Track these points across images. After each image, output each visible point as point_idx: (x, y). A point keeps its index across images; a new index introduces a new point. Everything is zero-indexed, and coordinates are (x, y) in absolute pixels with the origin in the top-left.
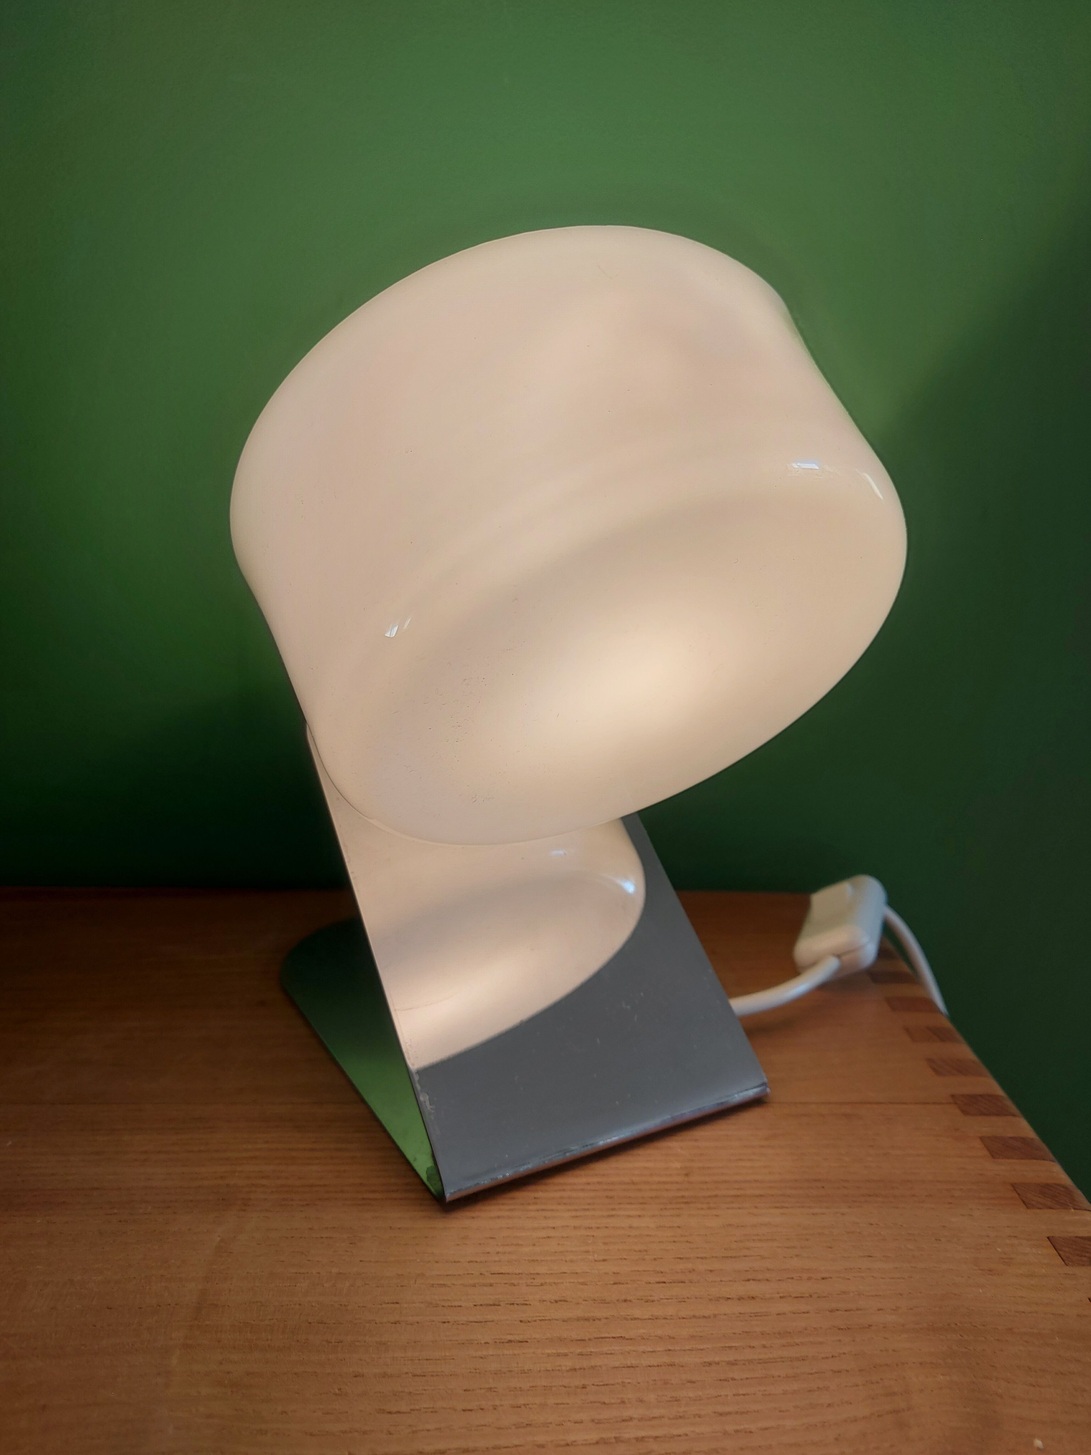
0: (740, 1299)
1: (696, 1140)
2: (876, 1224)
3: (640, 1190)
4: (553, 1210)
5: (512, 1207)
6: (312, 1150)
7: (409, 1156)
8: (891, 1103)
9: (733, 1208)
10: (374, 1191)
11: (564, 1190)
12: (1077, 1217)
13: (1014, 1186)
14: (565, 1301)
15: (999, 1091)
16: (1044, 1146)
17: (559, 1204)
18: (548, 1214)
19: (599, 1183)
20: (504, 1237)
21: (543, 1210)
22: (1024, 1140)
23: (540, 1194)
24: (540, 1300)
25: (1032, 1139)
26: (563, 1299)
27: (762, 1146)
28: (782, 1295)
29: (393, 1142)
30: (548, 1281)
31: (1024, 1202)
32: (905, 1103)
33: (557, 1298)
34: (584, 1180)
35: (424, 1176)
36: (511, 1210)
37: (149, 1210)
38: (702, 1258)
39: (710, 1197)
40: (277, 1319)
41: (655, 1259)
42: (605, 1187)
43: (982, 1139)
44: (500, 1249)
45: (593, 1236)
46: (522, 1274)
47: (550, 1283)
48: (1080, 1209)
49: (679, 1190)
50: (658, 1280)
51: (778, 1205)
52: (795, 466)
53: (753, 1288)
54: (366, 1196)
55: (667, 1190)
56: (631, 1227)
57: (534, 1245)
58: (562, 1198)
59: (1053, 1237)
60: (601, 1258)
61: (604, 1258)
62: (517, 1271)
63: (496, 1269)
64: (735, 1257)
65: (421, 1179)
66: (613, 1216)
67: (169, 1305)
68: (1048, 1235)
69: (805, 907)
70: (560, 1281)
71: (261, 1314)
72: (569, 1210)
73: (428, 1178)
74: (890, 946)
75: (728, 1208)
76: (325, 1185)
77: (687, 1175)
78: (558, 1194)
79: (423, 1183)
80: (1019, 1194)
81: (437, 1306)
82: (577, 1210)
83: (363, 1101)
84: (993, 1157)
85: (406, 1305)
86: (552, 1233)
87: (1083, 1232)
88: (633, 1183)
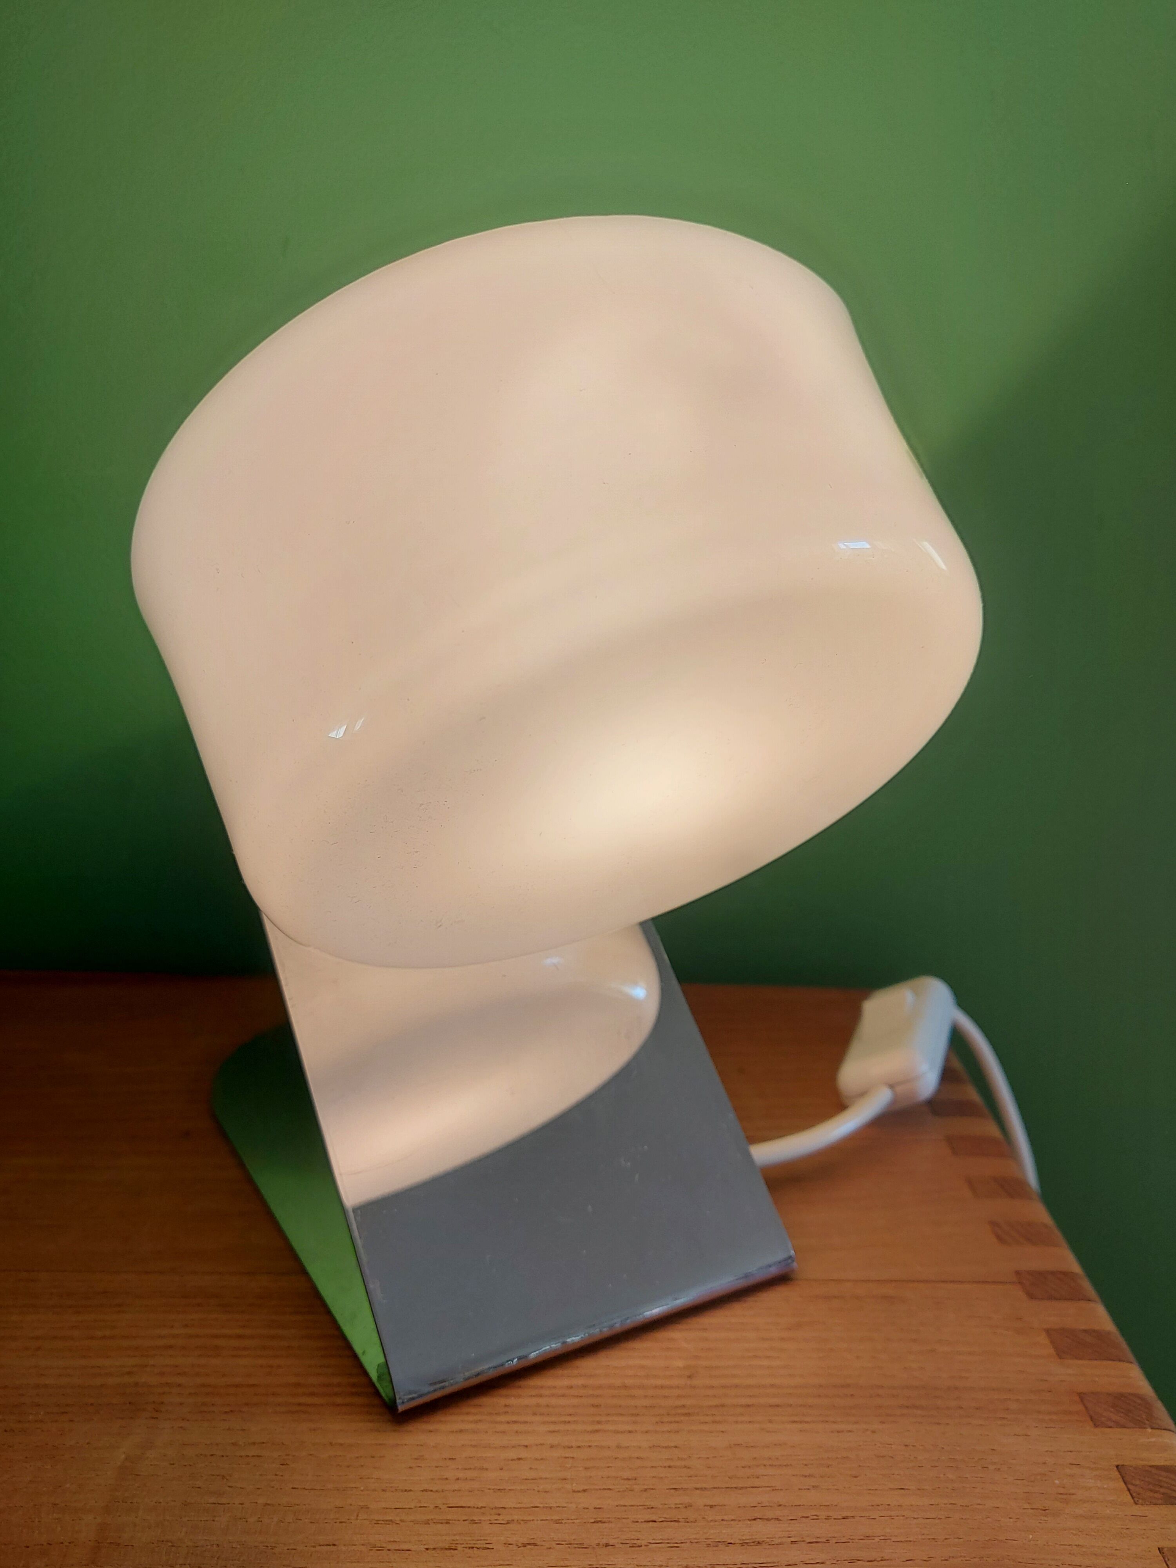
0: (743, 1544)
1: (705, 1330)
2: (914, 1446)
3: (633, 1397)
4: (526, 1422)
5: (478, 1417)
6: (239, 1337)
7: (358, 1348)
8: (943, 1282)
9: (742, 1422)
10: (312, 1394)
11: (541, 1396)
12: (1153, 1440)
13: (1082, 1396)
14: (535, 1545)
15: (1076, 1268)
16: (1124, 1345)
17: (535, 1414)
18: (521, 1427)
19: (585, 1387)
20: (466, 1457)
21: (515, 1422)
22: (1100, 1335)
23: (512, 1401)
24: (505, 1544)
25: (1109, 1333)
26: (532, 1541)
27: (782, 1339)
28: (793, 1539)
29: (338, 1328)
30: (516, 1517)
31: (1091, 1418)
32: (960, 1282)
33: (526, 1541)
34: (566, 1382)
35: (374, 1375)
36: (476, 1422)
37: (40, 1416)
38: (701, 1489)
39: (716, 1406)
40: (189, 1564)
41: (646, 1490)
42: (591, 1392)
43: (1048, 1332)
44: (461, 1475)
45: (573, 1458)
46: (485, 1507)
47: (518, 1521)
48: (1158, 1429)
49: (679, 1397)
50: (648, 1517)
51: (796, 1419)
52: (842, 546)
53: (761, 1530)
54: (303, 1400)
55: (665, 1397)
56: (618, 1447)
57: (501, 1469)
58: (538, 1405)
59: (1123, 1465)
60: (581, 1488)
61: (586, 1488)
62: (481, 1505)
63: (453, 1502)
64: (742, 1488)
65: (370, 1379)
66: (597, 1431)
67: (62, 1543)
68: (1117, 1463)
69: (854, 1015)
70: (531, 1518)
71: (171, 1557)
72: (544, 1423)
73: (379, 1378)
74: (957, 1064)
75: (737, 1422)
76: (254, 1385)
77: (690, 1377)
78: (533, 1401)
79: (372, 1385)
80: (1086, 1408)
81: (381, 1549)
82: (554, 1423)
83: (304, 1272)
84: (1060, 1356)
85: (344, 1548)
86: (524, 1454)
87: (1160, 1459)
88: (625, 1387)
